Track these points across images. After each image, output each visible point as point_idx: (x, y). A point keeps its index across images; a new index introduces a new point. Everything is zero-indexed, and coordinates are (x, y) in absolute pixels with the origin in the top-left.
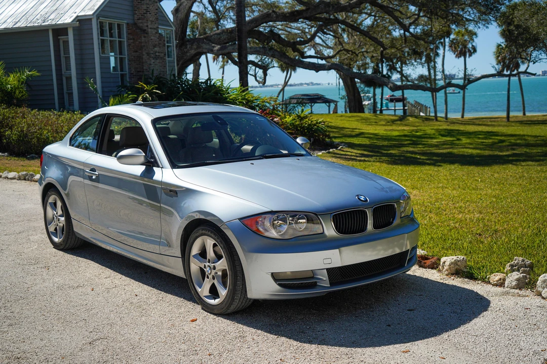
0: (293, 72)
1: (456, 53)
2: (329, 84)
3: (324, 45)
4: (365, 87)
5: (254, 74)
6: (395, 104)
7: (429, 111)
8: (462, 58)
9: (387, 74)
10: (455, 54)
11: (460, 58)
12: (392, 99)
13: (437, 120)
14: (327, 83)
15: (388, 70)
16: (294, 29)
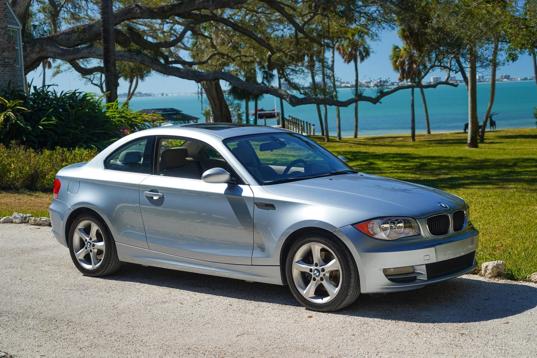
0: (140, 81)
1: (345, 57)
2: (162, 95)
3: (183, 46)
4: (235, 99)
5: (99, 84)
6: (265, 121)
7: (314, 130)
8: (352, 63)
9: (263, 83)
10: (343, 57)
11: (350, 64)
12: (261, 114)
13: (329, 140)
14: (161, 93)
15: (264, 78)
16: (141, 25)
